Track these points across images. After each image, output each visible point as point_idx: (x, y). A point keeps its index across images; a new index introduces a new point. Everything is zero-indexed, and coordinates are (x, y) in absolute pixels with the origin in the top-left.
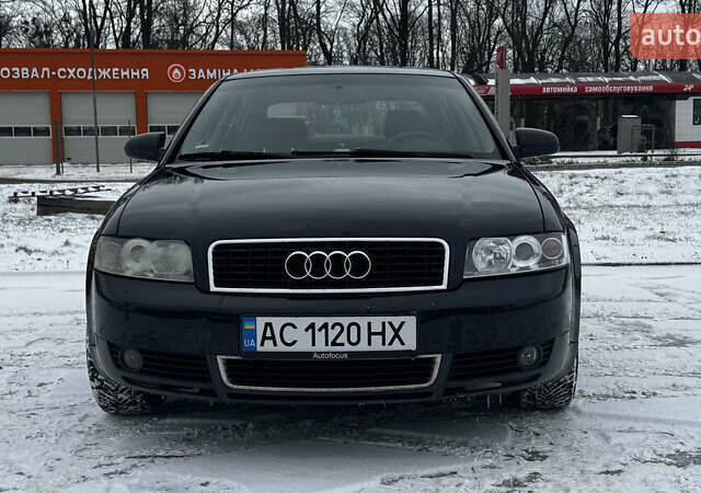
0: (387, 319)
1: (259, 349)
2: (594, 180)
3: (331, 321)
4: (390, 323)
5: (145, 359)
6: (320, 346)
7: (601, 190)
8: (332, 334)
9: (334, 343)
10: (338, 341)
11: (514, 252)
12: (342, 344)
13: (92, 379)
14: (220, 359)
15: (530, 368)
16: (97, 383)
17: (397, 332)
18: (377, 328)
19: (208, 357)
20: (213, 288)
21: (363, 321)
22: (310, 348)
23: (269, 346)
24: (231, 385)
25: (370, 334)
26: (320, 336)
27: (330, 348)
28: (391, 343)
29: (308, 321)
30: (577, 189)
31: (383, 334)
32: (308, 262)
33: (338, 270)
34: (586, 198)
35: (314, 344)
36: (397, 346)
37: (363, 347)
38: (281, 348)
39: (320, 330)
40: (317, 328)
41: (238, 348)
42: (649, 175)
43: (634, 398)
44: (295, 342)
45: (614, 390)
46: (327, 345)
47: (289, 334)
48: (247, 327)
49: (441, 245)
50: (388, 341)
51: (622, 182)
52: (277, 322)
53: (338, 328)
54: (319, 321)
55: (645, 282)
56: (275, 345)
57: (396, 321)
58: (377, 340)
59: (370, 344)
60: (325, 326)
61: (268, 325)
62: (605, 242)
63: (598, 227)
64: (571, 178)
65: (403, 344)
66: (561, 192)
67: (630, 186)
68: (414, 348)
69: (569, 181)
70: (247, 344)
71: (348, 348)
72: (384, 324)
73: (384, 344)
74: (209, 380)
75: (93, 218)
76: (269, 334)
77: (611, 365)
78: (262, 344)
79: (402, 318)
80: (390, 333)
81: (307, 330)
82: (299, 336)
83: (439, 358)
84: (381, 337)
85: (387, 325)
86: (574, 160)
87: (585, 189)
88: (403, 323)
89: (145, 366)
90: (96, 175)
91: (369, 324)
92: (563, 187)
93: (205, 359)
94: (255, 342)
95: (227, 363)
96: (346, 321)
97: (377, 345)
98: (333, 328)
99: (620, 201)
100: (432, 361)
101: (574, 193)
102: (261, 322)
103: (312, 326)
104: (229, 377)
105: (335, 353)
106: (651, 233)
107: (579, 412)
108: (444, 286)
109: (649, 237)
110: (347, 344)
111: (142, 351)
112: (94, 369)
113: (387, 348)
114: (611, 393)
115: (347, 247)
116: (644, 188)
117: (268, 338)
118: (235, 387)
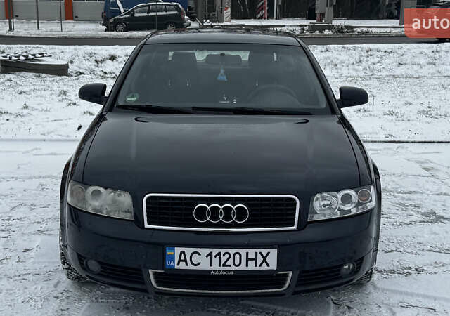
0: (258, 250)
1: (176, 267)
2: (384, 54)
3: (223, 251)
4: (261, 253)
5: (102, 267)
6: (216, 266)
7: (388, 61)
8: (223, 259)
9: (224, 265)
10: (227, 264)
11: (340, 202)
12: (230, 266)
13: (64, 263)
14: (151, 272)
15: (348, 275)
16: (66, 266)
17: (264, 258)
18: (252, 256)
19: (143, 270)
20: (147, 226)
21: (243, 251)
22: (209, 268)
23: (182, 266)
24: (157, 287)
25: (248, 259)
26: (216, 260)
27: (222, 268)
28: (260, 266)
29: (208, 251)
30: (371, 60)
31: (256, 259)
32: (208, 211)
33: (228, 217)
34: (377, 66)
35: (211, 265)
36: (264, 267)
37: (243, 267)
38: (190, 267)
39: (215, 256)
40: (214, 255)
41: (163, 266)
42: (421, 50)
43: (410, 274)
44: (199, 264)
45: (397, 267)
46: (220, 265)
47: (196, 259)
48: (169, 253)
49: (294, 200)
50: (258, 264)
51: (402, 55)
52: (188, 251)
53: (227, 256)
54: (215, 251)
55: (417, 156)
56: (187, 265)
57: (265, 251)
58: (252, 263)
59: (247, 266)
60: (219, 254)
61: (183, 252)
62: (390, 117)
63: (386, 100)
64: (368, 51)
65: (268, 266)
66: (360, 61)
67: (408, 58)
68: (275, 268)
69: (366, 54)
70: (169, 264)
71: (233, 268)
72: (256, 253)
73: (256, 266)
74: (143, 283)
75: (39, 77)
76: (183, 258)
77: (395, 241)
78: (178, 264)
79: (268, 250)
80: (260, 259)
81: (207, 256)
82: (202, 260)
83: (291, 273)
84: (254, 261)
85: (259, 254)
86: (370, 29)
87: (377, 60)
88: (268, 253)
89: (102, 271)
90: (37, 32)
91: (247, 253)
92: (362, 59)
93: (141, 271)
94: (174, 262)
95: (155, 274)
96: (232, 251)
97: (252, 266)
98: (224, 255)
99: (400, 71)
100: (286, 275)
101: (370, 63)
102: (178, 250)
103: (211, 254)
104: (156, 282)
105: (225, 271)
106: (421, 109)
107: (375, 287)
108: (295, 227)
109: (419, 112)
110: (232, 265)
111: (100, 263)
112: (65, 258)
113: (258, 268)
114: (395, 268)
115: (234, 201)
116: (417, 60)
117: (182, 261)
118: (160, 288)
